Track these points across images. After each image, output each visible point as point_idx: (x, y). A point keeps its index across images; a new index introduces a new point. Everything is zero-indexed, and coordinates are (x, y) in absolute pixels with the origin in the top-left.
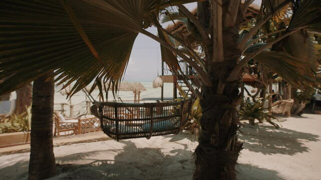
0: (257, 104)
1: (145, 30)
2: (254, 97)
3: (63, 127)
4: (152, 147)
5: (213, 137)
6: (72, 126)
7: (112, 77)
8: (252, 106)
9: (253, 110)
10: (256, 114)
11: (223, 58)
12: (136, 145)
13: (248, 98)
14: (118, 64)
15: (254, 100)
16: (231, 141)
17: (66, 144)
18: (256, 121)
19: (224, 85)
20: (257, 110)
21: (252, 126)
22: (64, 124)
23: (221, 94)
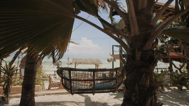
0: (184, 75)
1: (77, 15)
2: (180, 69)
3: (53, 84)
4: (100, 101)
5: (133, 96)
6: (58, 84)
7: (60, 49)
8: (180, 76)
9: (180, 78)
10: (183, 82)
11: (139, 33)
12: (91, 99)
13: (177, 71)
14: (64, 40)
15: (181, 72)
16: (150, 101)
17: (48, 94)
18: (184, 88)
19: (140, 52)
20: (183, 79)
21: (181, 92)
22: (53, 83)
23: (139, 60)
